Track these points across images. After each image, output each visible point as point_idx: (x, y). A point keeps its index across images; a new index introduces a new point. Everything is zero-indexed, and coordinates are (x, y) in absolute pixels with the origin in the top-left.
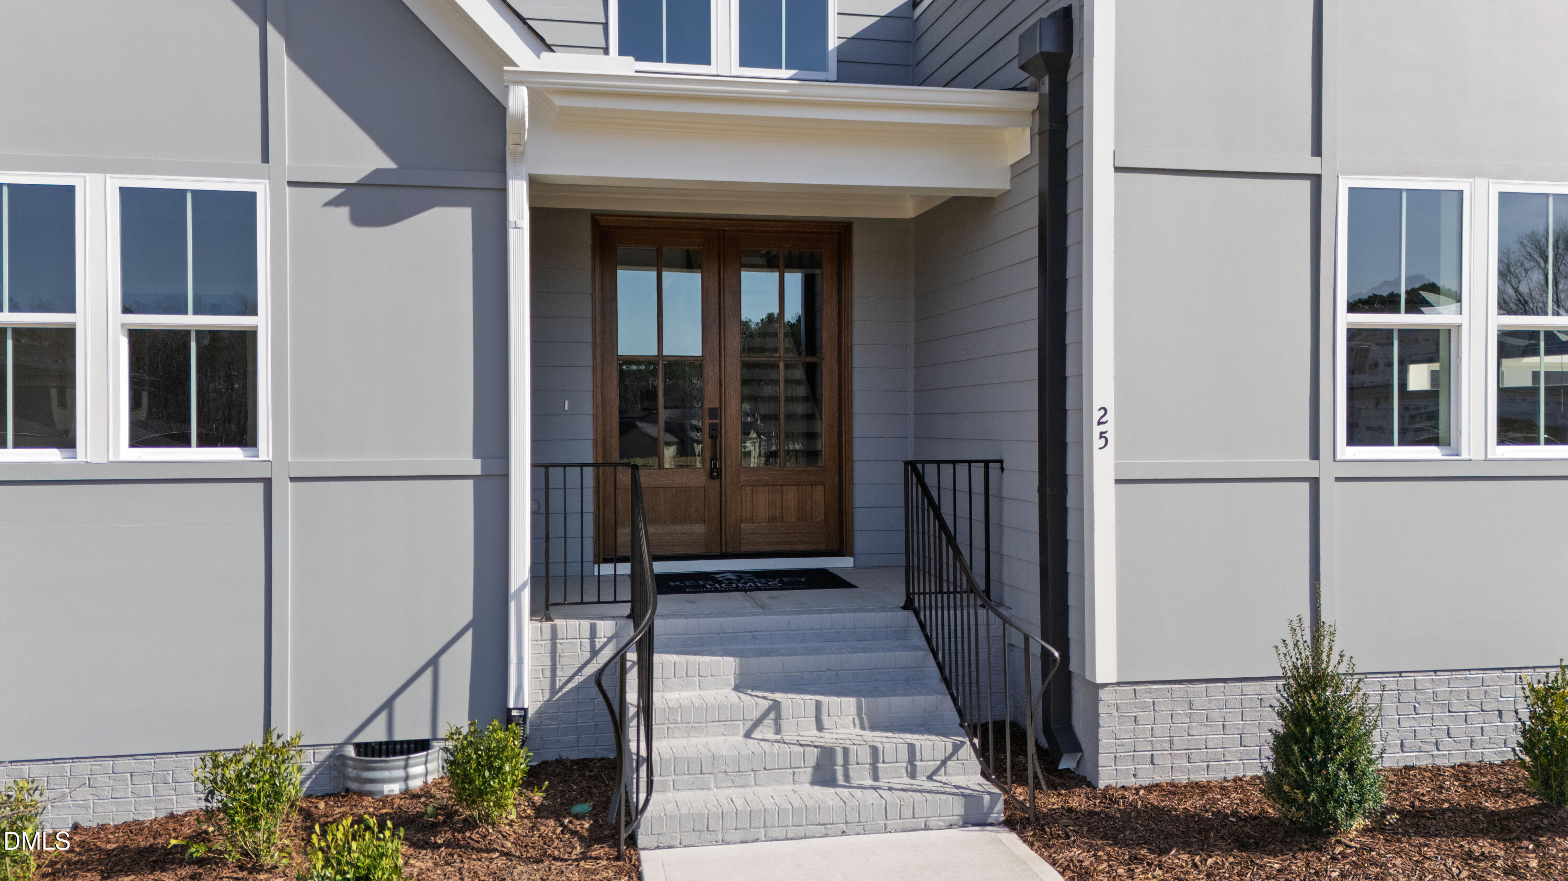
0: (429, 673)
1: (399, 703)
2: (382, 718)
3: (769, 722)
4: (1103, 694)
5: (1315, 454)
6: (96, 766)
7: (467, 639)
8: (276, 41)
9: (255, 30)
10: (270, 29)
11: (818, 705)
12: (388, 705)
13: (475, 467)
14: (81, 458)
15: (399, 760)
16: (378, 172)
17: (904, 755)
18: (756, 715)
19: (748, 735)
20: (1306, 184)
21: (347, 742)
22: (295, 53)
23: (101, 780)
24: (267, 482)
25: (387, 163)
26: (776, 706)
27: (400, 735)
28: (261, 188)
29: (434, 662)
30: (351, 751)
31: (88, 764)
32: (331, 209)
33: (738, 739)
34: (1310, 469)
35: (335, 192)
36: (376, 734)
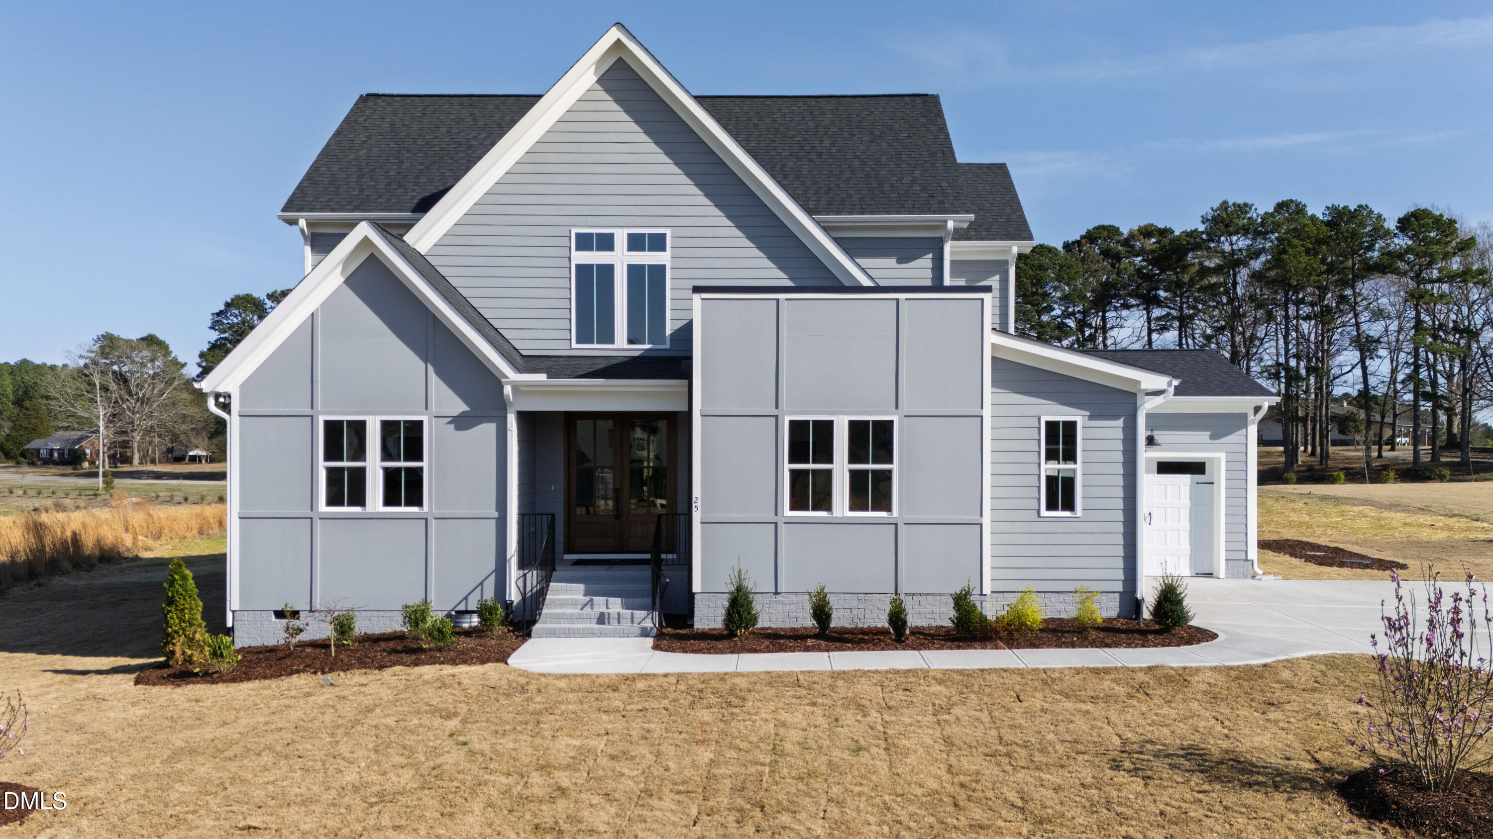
0: (479, 588)
1: (469, 597)
2: (464, 602)
3: (589, 605)
4: (696, 596)
5: (776, 514)
6: (371, 613)
7: (493, 575)
8: (431, 368)
9: (423, 365)
10: (429, 365)
11: (607, 601)
12: (466, 598)
13: (496, 515)
14: (367, 510)
15: (468, 616)
16: (464, 412)
17: (630, 616)
18: (584, 603)
19: (582, 609)
20: (774, 419)
21: (452, 610)
22: (438, 373)
23: (373, 618)
24: (426, 519)
25: (467, 408)
26: (591, 600)
27: (470, 609)
28: (425, 419)
29: (481, 584)
30: (453, 613)
31: (369, 613)
32: (448, 425)
33: (578, 611)
34: (775, 519)
35: (450, 419)
36: (461, 607)
